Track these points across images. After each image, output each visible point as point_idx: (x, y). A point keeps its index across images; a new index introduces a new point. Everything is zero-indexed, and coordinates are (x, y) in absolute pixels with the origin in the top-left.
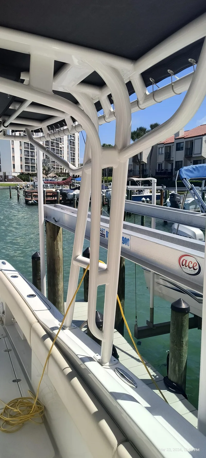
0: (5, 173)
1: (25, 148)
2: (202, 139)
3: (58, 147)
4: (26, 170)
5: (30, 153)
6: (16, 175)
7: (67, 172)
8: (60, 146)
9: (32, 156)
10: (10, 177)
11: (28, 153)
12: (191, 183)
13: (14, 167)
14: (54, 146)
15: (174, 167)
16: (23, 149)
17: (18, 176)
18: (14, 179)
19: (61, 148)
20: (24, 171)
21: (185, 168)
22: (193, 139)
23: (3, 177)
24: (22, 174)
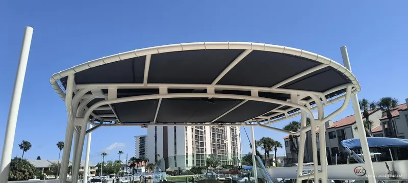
0: (179, 168)
1: (196, 145)
2: (351, 127)
3: (223, 143)
4: (197, 165)
5: (200, 149)
6: (189, 169)
7: (231, 164)
8: (225, 142)
9: (202, 152)
10: (184, 171)
11: (199, 150)
12: (351, 150)
13: (187, 163)
14: (219, 143)
15: (331, 153)
16: (195, 147)
17: (190, 170)
18: (188, 173)
19: (225, 144)
20: (195, 165)
21: (344, 141)
22: (343, 128)
23: (178, 172)
24: (193, 168)
